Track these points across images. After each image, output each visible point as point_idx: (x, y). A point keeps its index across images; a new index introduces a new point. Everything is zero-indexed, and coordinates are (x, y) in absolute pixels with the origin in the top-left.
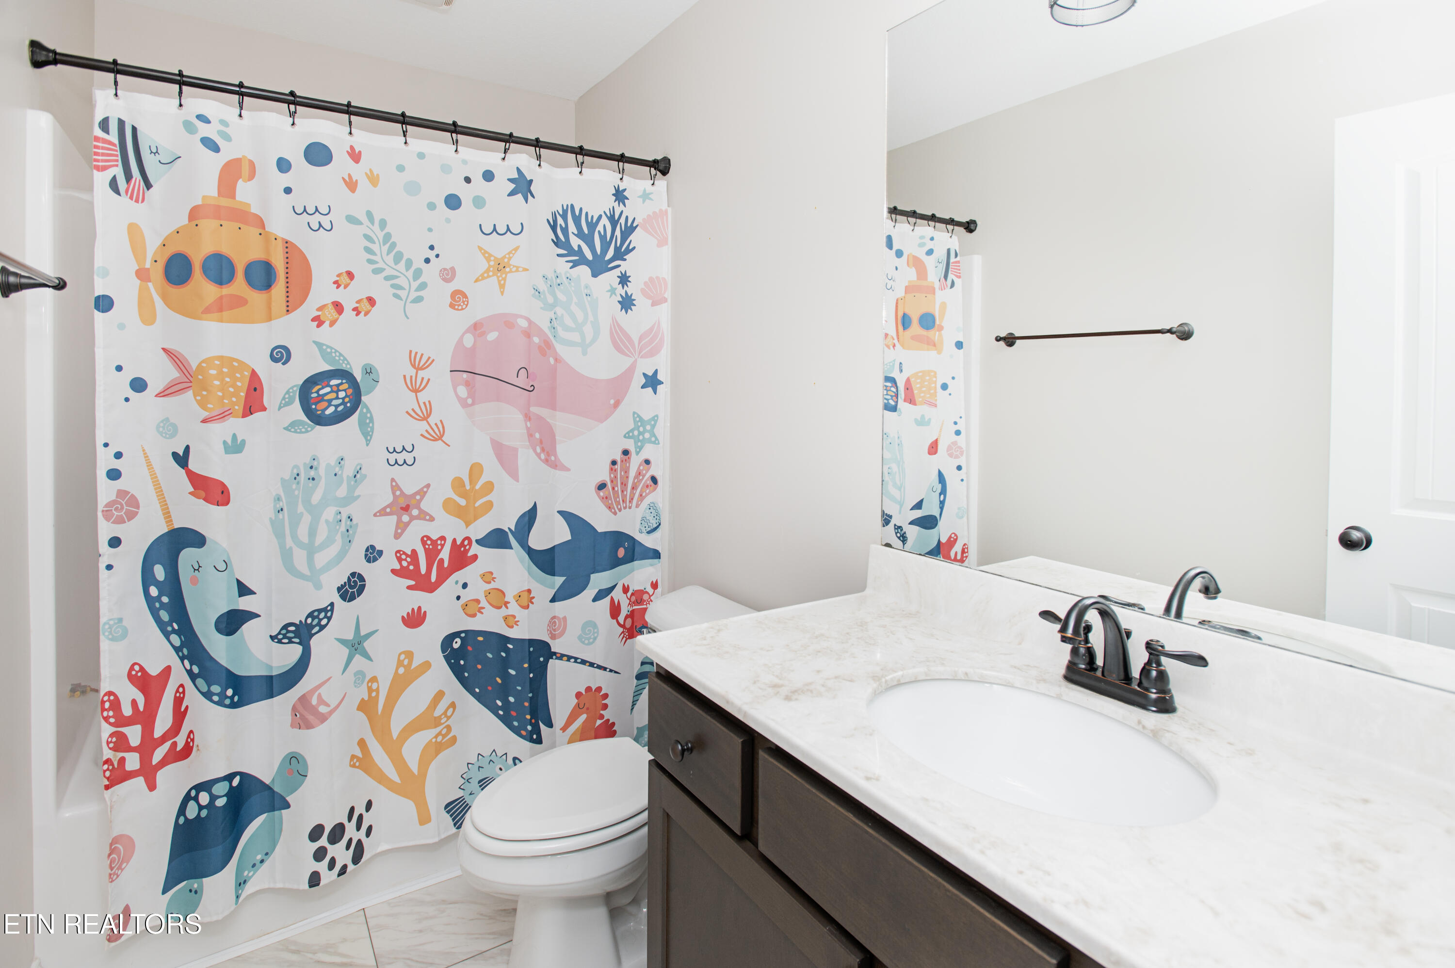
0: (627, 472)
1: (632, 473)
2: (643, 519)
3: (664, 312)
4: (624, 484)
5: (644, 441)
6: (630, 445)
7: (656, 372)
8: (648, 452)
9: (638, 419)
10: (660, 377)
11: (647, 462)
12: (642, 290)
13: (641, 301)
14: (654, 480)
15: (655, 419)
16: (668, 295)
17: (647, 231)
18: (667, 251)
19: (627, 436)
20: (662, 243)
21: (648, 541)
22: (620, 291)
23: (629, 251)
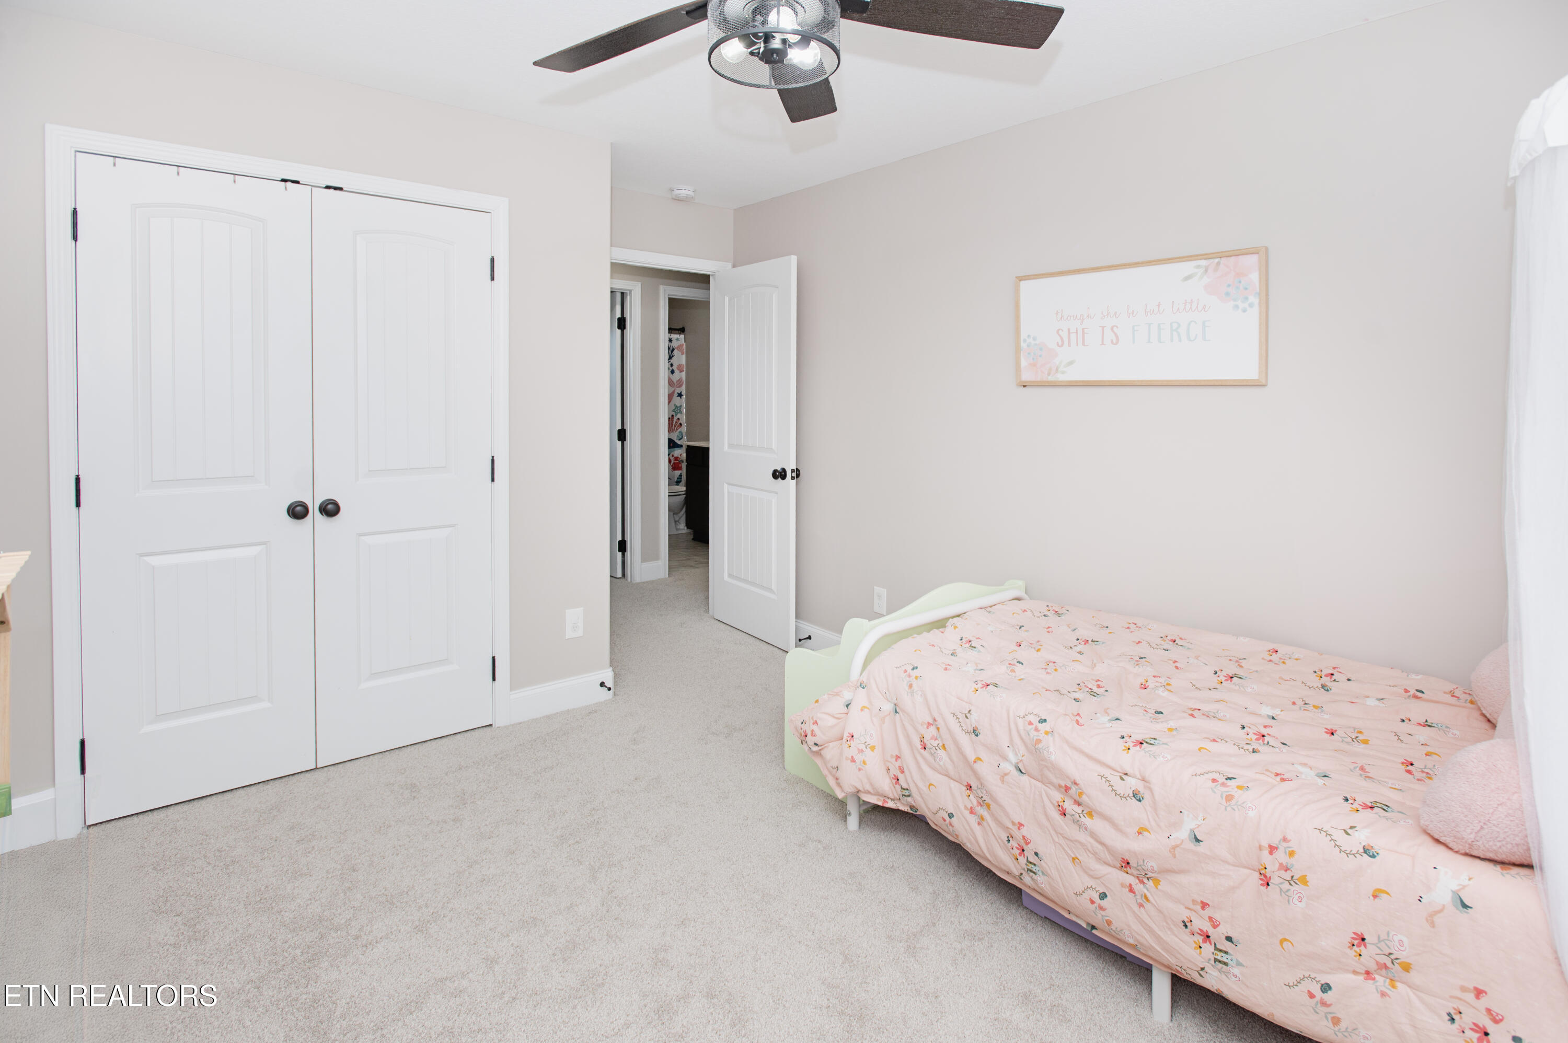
0: (673, 421)
1: (674, 422)
2: (677, 436)
3: (684, 374)
4: (672, 425)
5: (678, 413)
6: (674, 413)
7: (681, 392)
8: (679, 416)
9: (676, 406)
10: (682, 394)
11: (679, 419)
12: (677, 368)
13: (677, 371)
14: (681, 424)
15: (681, 406)
16: (685, 370)
17: (678, 350)
18: (684, 356)
19: (673, 411)
20: (683, 354)
21: (679, 442)
22: (671, 368)
23: (673, 356)
